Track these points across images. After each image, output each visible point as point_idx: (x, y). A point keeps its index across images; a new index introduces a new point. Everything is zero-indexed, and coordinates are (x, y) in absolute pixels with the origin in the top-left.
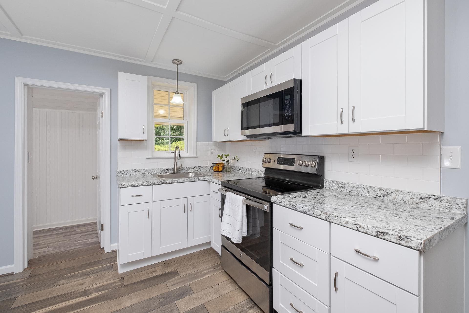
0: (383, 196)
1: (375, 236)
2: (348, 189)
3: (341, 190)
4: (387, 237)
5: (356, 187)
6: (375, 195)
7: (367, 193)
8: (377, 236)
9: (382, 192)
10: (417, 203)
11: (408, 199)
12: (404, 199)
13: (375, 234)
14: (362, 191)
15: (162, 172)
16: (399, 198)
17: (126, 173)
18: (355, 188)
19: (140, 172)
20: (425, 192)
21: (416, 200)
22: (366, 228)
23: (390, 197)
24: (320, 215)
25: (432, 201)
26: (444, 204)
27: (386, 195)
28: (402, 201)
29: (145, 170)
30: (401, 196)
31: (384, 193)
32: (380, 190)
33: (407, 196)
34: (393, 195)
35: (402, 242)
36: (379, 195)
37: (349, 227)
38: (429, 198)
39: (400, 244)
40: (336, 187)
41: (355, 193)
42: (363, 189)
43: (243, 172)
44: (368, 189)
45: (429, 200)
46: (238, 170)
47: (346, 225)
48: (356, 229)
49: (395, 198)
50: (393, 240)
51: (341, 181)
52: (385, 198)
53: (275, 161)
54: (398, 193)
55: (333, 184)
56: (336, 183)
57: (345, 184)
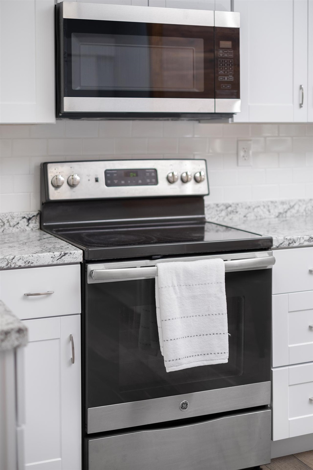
0: (286, 212)
2: (242, 212)
3: (230, 216)
5: (254, 206)
6: (275, 212)
7: (267, 213)
12: (307, 209)
14: (261, 212)
16: (302, 210)
18: (252, 208)
23: (294, 211)
27: (289, 209)
28: (304, 214)
30: (304, 206)
31: (286, 207)
32: (283, 203)
33: (310, 204)
34: (296, 207)
36: (282, 211)
40: (223, 213)
41: (252, 216)
42: (262, 207)
44: (268, 206)
49: (298, 211)
51: (230, 202)
52: (289, 214)
53: (97, 180)
54: (301, 204)
55: (218, 209)
56: (223, 207)
57: (238, 204)
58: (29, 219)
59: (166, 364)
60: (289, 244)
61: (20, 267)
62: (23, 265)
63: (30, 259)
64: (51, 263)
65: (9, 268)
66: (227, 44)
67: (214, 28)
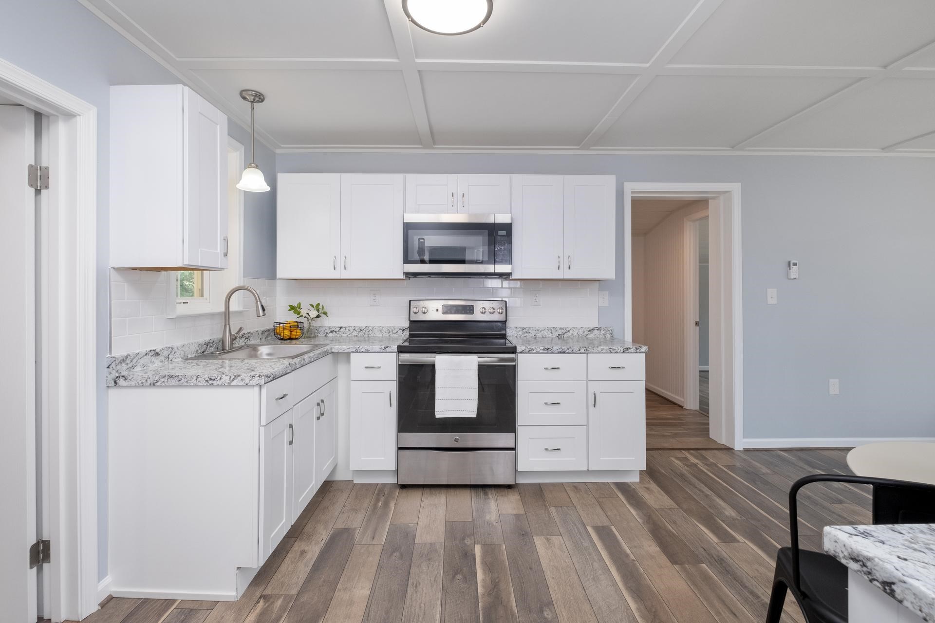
0: (564, 334)
1: (622, 353)
2: (533, 333)
3: (525, 335)
4: (630, 351)
5: (541, 330)
6: (556, 334)
7: (550, 334)
8: (624, 352)
9: (563, 331)
10: (587, 335)
11: (581, 333)
12: (578, 333)
13: (622, 351)
14: (546, 333)
15: (197, 351)
16: (575, 333)
17: (134, 361)
18: (539, 331)
19: (162, 355)
20: (592, 326)
21: (586, 333)
22: (616, 349)
23: (569, 334)
24: (579, 350)
25: (596, 332)
26: (602, 332)
27: (566, 333)
28: (577, 336)
29: (170, 349)
30: (577, 331)
31: (564, 331)
32: (561, 329)
33: (581, 330)
34: (571, 332)
35: (638, 351)
36: (561, 334)
37: (605, 352)
38: (594, 329)
39: (637, 353)
40: (520, 333)
41: (539, 335)
42: (547, 331)
43: (345, 335)
44: (551, 330)
45: (594, 331)
46: (327, 333)
47: (602, 352)
48: (609, 352)
49: (572, 334)
50: (633, 352)
51: (525, 326)
52: (565, 335)
53: (437, 310)
54: (574, 329)
55: (517, 330)
56: (520, 329)
57: (530, 328)
58: (403, 330)
59: (436, 413)
60: (529, 351)
61: (362, 352)
62: (364, 351)
63: (368, 348)
64: (379, 351)
65: (357, 352)
66: (503, 233)
67: (494, 224)
